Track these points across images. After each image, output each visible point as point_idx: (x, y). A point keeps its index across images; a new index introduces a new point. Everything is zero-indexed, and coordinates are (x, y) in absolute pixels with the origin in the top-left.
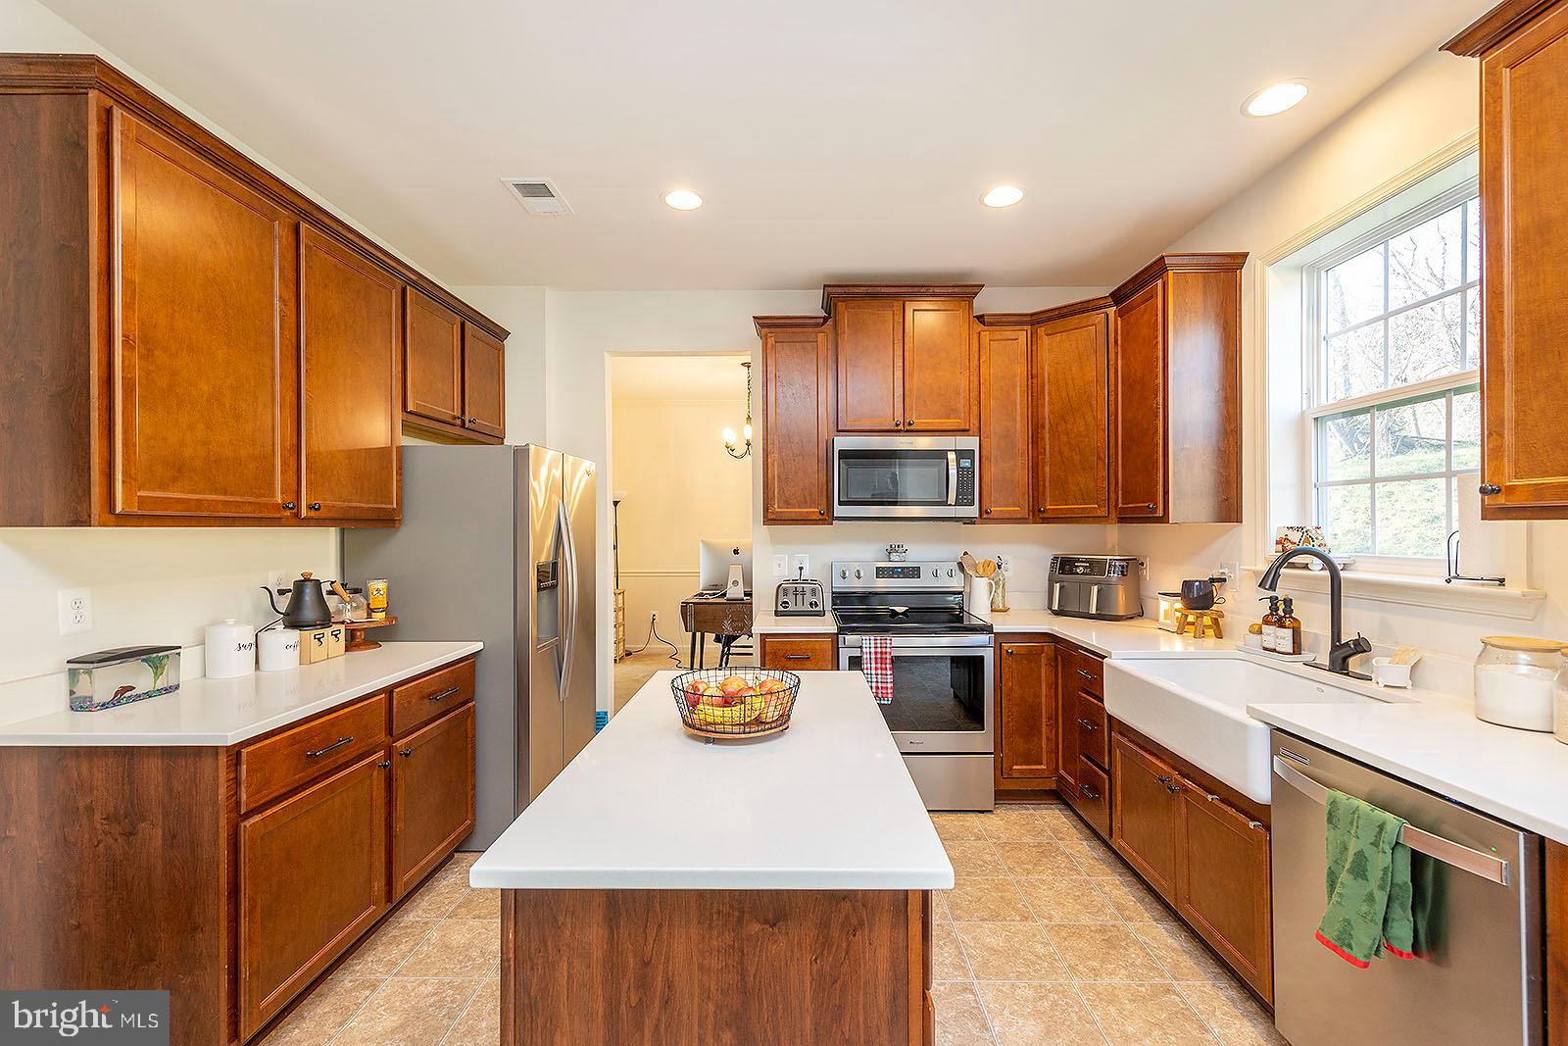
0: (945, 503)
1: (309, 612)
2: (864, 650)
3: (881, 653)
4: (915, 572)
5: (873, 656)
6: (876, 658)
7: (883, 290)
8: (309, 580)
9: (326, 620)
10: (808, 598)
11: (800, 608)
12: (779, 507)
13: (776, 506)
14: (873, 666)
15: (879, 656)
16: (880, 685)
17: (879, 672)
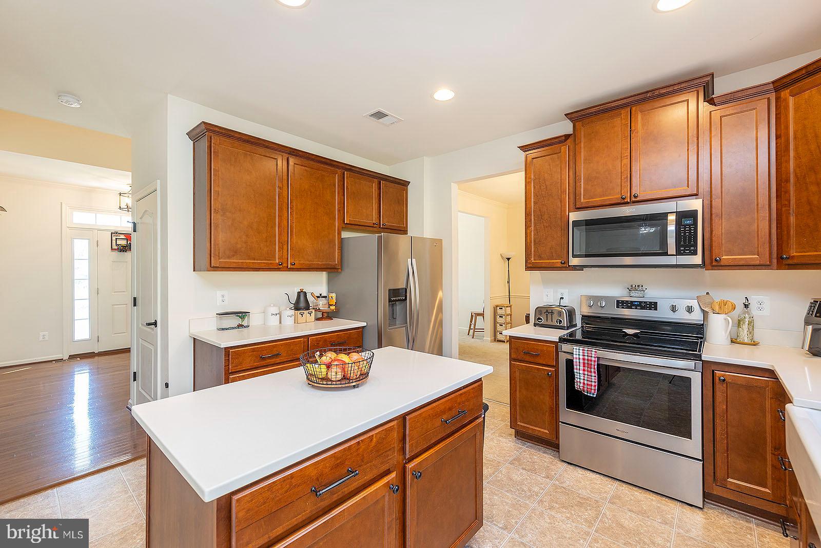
0: (666, 254)
1: (302, 304)
2: (575, 356)
3: (588, 360)
4: (653, 306)
5: (581, 361)
6: (584, 363)
7: (613, 105)
8: (302, 292)
9: (307, 307)
10: (556, 317)
11: (549, 323)
12: (534, 260)
13: (532, 259)
14: (582, 368)
15: (586, 362)
16: (586, 382)
17: (586, 373)
